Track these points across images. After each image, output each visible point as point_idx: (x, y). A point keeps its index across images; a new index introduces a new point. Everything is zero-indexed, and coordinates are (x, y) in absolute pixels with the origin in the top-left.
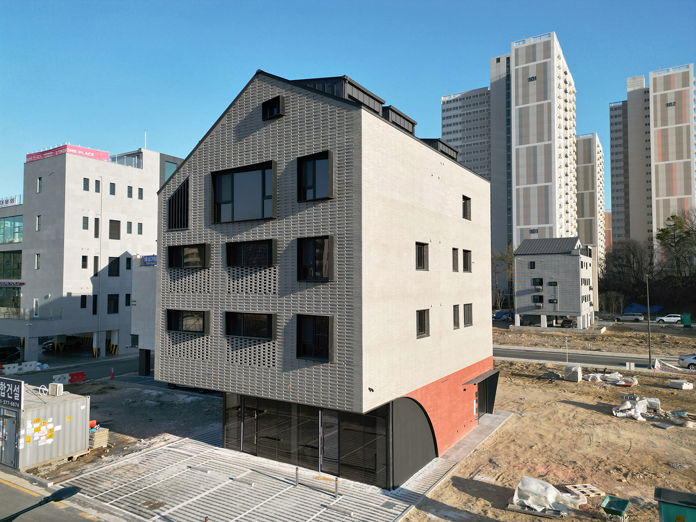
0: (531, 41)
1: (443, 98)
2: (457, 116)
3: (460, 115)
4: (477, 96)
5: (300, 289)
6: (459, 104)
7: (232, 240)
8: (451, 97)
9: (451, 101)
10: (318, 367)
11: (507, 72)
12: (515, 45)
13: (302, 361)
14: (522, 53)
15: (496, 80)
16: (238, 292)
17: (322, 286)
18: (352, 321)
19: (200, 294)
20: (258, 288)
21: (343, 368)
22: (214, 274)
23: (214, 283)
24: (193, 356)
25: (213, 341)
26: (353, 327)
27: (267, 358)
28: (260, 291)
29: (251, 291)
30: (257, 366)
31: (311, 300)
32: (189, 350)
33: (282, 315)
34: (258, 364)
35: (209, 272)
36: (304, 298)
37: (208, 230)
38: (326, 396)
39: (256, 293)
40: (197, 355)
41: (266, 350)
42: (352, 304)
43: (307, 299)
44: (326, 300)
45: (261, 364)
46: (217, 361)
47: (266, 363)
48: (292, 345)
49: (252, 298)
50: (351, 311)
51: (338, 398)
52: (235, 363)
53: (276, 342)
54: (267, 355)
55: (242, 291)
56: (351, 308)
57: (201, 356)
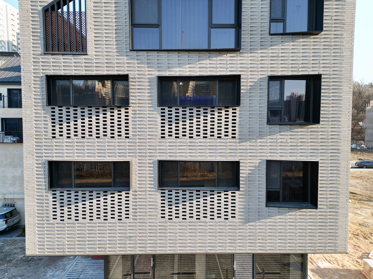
5: (271, 133)
10: (294, 214)
13: (274, 210)
16: (178, 137)
17: (299, 130)
18: (338, 165)
19: (112, 140)
20: (208, 132)
21: (326, 212)
22: (138, 116)
23: (138, 126)
24: (102, 218)
25: (138, 197)
26: (339, 171)
27: (223, 210)
28: (211, 136)
29: (199, 135)
30: (208, 219)
31: (286, 144)
32: (95, 211)
33: (246, 161)
34: (209, 217)
35: (128, 112)
36: (276, 142)
37: (124, 59)
38: (304, 242)
39: (206, 137)
40: (109, 216)
41: (222, 202)
42: (339, 148)
43: (280, 144)
44: (305, 144)
45: (215, 217)
46: (145, 219)
47: (222, 215)
48: (260, 193)
49: (199, 144)
50: (337, 155)
51: (319, 241)
52: (174, 219)
53: (237, 192)
54: (223, 206)
55: (183, 135)
56: (336, 151)
57: (116, 216)
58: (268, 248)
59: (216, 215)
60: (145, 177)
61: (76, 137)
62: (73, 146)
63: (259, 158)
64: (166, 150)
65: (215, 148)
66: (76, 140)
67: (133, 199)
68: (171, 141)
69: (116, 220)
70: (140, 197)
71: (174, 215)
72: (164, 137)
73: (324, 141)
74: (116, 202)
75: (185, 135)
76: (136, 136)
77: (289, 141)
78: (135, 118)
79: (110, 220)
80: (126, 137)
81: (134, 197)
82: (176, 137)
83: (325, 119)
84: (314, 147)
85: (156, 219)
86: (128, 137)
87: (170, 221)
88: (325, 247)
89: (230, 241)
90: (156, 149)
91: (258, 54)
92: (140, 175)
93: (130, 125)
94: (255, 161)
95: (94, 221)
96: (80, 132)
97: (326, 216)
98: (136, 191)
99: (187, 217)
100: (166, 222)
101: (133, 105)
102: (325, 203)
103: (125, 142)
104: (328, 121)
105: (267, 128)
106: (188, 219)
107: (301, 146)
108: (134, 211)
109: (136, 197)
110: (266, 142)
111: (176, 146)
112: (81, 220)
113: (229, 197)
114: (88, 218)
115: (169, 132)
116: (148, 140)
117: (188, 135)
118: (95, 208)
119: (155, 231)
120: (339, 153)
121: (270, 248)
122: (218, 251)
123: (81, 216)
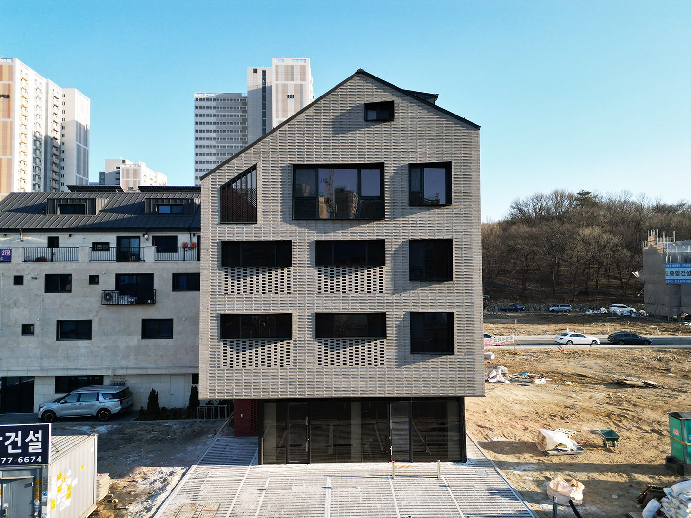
0: (289, 62)
1: (195, 95)
2: (211, 115)
3: (214, 115)
4: (231, 100)
5: (413, 288)
6: (213, 104)
7: (323, 238)
8: (204, 95)
9: (204, 100)
10: (436, 360)
11: (263, 84)
12: (275, 62)
13: (417, 356)
14: (282, 71)
15: (252, 89)
16: (333, 292)
17: (438, 285)
18: (473, 316)
19: (276, 295)
20: (359, 288)
21: (464, 358)
22: (298, 274)
23: (298, 283)
24: (266, 365)
25: (298, 345)
26: (473, 321)
27: (373, 357)
28: (362, 291)
29: (351, 291)
30: (360, 366)
31: (426, 298)
32: (260, 359)
33: (392, 313)
34: (361, 364)
35: (289, 271)
36: (418, 296)
37: (288, 226)
38: (446, 386)
39: (357, 292)
40: (273, 363)
41: (372, 350)
42: (472, 301)
43: (421, 298)
44: (443, 298)
45: (366, 364)
46: (304, 366)
47: (372, 362)
48: (405, 342)
49: (351, 298)
50: (471, 307)
51: (459, 385)
52: (330, 366)
53: (385, 340)
54: (373, 354)
55: (337, 291)
56: (471, 304)
57: (278, 363)
58: (414, 392)
59: (367, 362)
60: (305, 328)
61: (246, 293)
62: (242, 301)
63: (404, 310)
64: (322, 303)
65: (365, 301)
66: (245, 296)
67: (294, 347)
68: (327, 296)
69: (278, 367)
70: (300, 345)
71: (330, 362)
72: (321, 293)
73: (460, 295)
74: (278, 351)
75: (339, 291)
76: (296, 291)
77: (429, 295)
78: (296, 276)
79: (273, 367)
80: (288, 293)
81: (294, 346)
82: (331, 292)
83: (459, 277)
84: (451, 301)
85: (314, 366)
86: (289, 293)
87: (326, 367)
88: (465, 390)
89: (379, 386)
90: (313, 303)
91: (400, 221)
92: (300, 326)
93: (292, 283)
94: (400, 313)
95: (259, 368)
96: (248, 290)
97: (464, 362)
98: (296, 341)
99: (341, 364)
100: (322, 368)
101: (294, 265)
102: (463, 351)
103: (287, 297)
104: (462, 278)
105: (409, 284)
106: (343, 366)
107: (439, 299)
108: (295, 358)
109: (296, 346)
110: (409, 296)
111: (331, 300)
112: (248, 367)
113: (378, 345)
114: (254, 365)
115: (325, 288)
116: (307, 295)
117: (342, 291)
118: (260, 356)
119: (312, 377)
120: (473, 306)
121: (415, 392)
122: (369, 395)
123: (247, 363)
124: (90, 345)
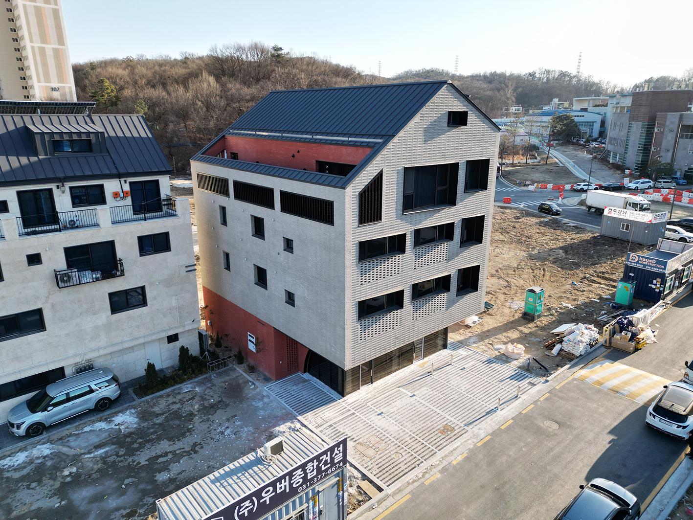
5: (461, 252)
7: (419, 227)
10: (467, 297)
16: (422, 266)
23: (404, 264)
27: (439, 305)
28: (437, 261)
29: (431, 262)
33: (453, 274)
34: (433, 311)
36: (463, 257)
39: (434, 263)
41: (439, 300)
48: (456, 289)
53: (449, 292)
59: (436, 309)
61: (373, 281)
62: (371, 287)
63: (456, 269)
64: (416, 276)
68: (419, 269)
69: (391, 329)
71: (418, 316)
72: (416, 268)
74: (392, 318)
75: (425, 264)
76: (402, 271)
77: (468, 255)
78: (403, 259)
79: (388, 330)
83: (484, 240)
84: (479, 257)
85: (410, 322)
86: (399, 273)
87: (416, 320)
89: (441, 322)
90: (411, 278)
91: (460, 205)
93: (400, 265)
94: (455, 272)
95: (381, 334)
96: (375, 278)
98: (405, 308)
99: (424, 315)
100: (414, 322)
101: (406, 251)
103: (397, 277)
105: (460, 249)
110: (459, 258)
111: (421, 272)
112: (374, 336)
114: (378, 333)
115: (418, 264)
116: (408, 272)
119: (409, 329)
123: (374, 333)
124: (45, 337)
